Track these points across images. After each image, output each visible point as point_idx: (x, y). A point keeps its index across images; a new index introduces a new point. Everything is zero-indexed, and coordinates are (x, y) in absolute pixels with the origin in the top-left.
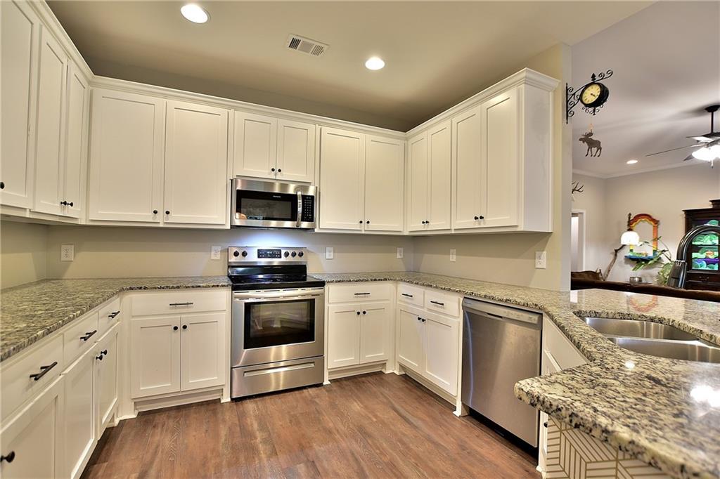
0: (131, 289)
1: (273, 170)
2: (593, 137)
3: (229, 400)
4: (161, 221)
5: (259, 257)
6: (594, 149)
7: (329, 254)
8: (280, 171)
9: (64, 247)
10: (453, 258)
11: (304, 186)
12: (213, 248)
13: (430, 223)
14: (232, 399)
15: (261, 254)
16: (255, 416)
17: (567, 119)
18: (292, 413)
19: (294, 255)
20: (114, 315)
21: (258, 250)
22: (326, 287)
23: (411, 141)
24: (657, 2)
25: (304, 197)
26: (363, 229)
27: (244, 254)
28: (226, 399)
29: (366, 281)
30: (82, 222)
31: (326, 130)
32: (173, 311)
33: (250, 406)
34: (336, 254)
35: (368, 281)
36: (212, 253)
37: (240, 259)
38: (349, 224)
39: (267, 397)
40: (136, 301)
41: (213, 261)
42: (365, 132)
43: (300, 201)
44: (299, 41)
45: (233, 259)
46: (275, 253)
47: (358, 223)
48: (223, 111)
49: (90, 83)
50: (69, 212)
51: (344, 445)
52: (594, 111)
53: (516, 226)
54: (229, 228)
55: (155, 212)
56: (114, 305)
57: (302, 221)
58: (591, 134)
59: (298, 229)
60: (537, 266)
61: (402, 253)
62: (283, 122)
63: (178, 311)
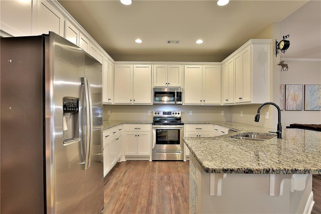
0: (125, 123)
1: (167, 84)
2: (284, 63)
3: (152, 161)
4: (133, 103)
5: (163, 114)
6: (285, 68)
7: (191, 113)
8: (169, 84)
9: (108, 111)
10: (242, 115)
11: (177, 88)
12: (149, 111)
13: (229, 101)
14: (153, 160)
15: (164, 113)
16: (158, 165)
17: (276, 55)
18: (169, 166)
19: (176, 114)
20: (120, 130)
21: (163, 112)
22: (185, 125)
23: (224, 65)
24: (310, 1)
25: (177, 93)
26: (202, 104)
27: (158, 113)
28: (151, 160)
29: (200, 123)
30: (113, 104)
31: (186, 66)
32: (135, 130)
33: (157, 163)
34: (193, 114)
35: (201, 123)
36: (148, 113)
37: (157, 115)
38: (197, 102)
39: (163, 162)
40: (126, 127)
41: (149, 116)
42: (202, 65)
43: (176, 94)
44: (170, 41)
45: (154, 115)
46: (169, 113)
47: (200, 101)
48: (150, 66)
49: (114, 64)
50: (110, 101)
51: (181, 174)
52: (284, 52)
53: (251, 102)
54: (152, 104)
55: (131, 100)
56: (120, 127)
57: (177, 101)
58: (283, 62)
59: (175, 104)
60: (266, 118)
61: (224, 113)
62: (170, 66)
63: (137, 130)
